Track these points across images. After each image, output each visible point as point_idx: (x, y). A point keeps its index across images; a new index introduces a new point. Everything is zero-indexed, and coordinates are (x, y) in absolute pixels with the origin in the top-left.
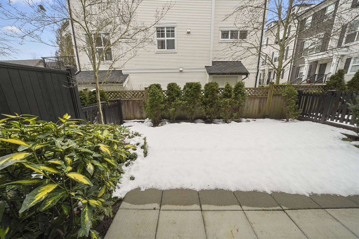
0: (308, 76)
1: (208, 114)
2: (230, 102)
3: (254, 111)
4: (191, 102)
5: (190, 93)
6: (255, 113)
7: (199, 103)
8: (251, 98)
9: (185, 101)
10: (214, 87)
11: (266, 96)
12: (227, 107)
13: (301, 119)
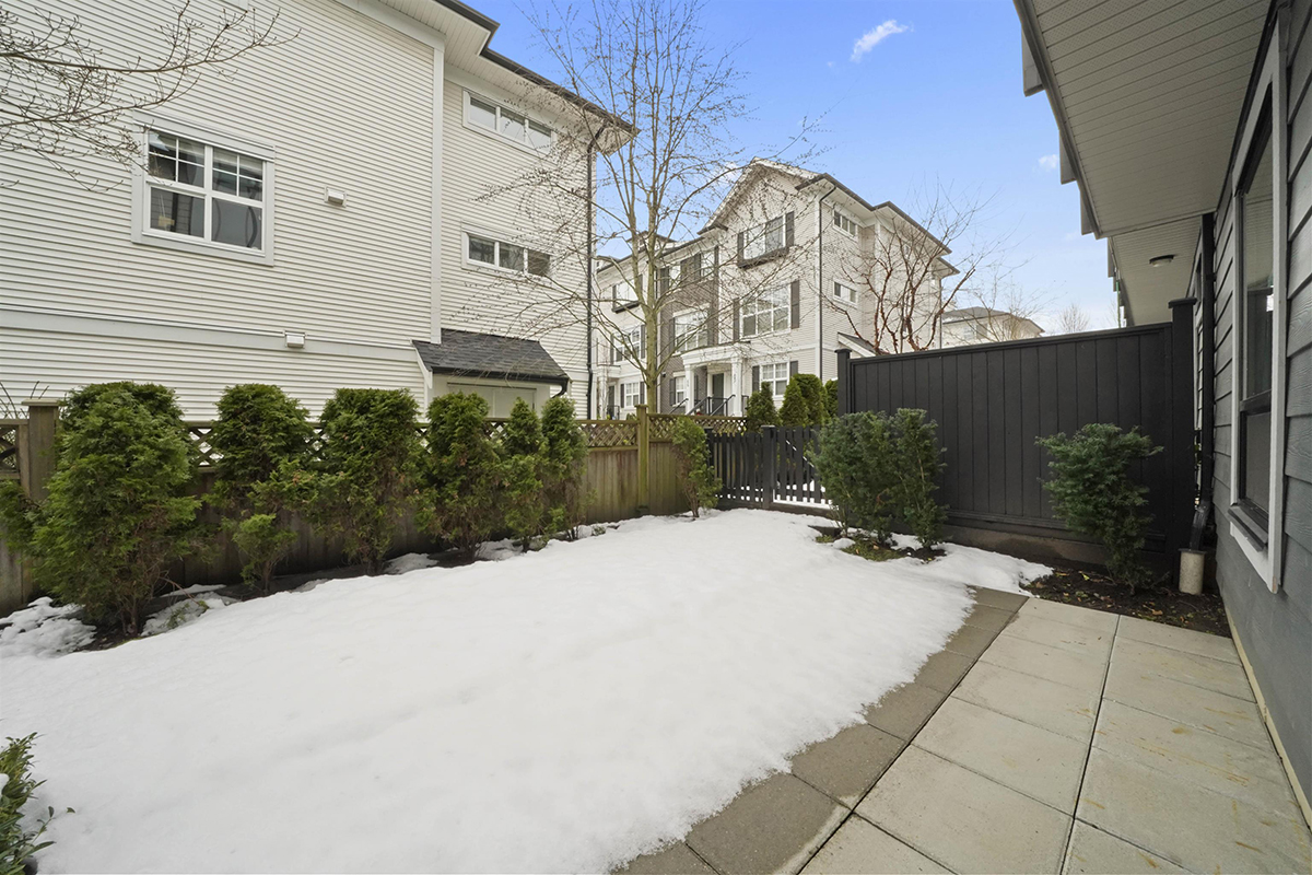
0: (696, 401)
1: (451, 526)
2: (537, 468)
3: (608, 497)
4: (370, 477)
5: (363, 437)
6: (612, 502)
7: (409, 479)
8: (596, 453)
9: (333, 471)
10: (471, 410)
11: (635, 448)
12: (530, 487)
13: (724, 506)
